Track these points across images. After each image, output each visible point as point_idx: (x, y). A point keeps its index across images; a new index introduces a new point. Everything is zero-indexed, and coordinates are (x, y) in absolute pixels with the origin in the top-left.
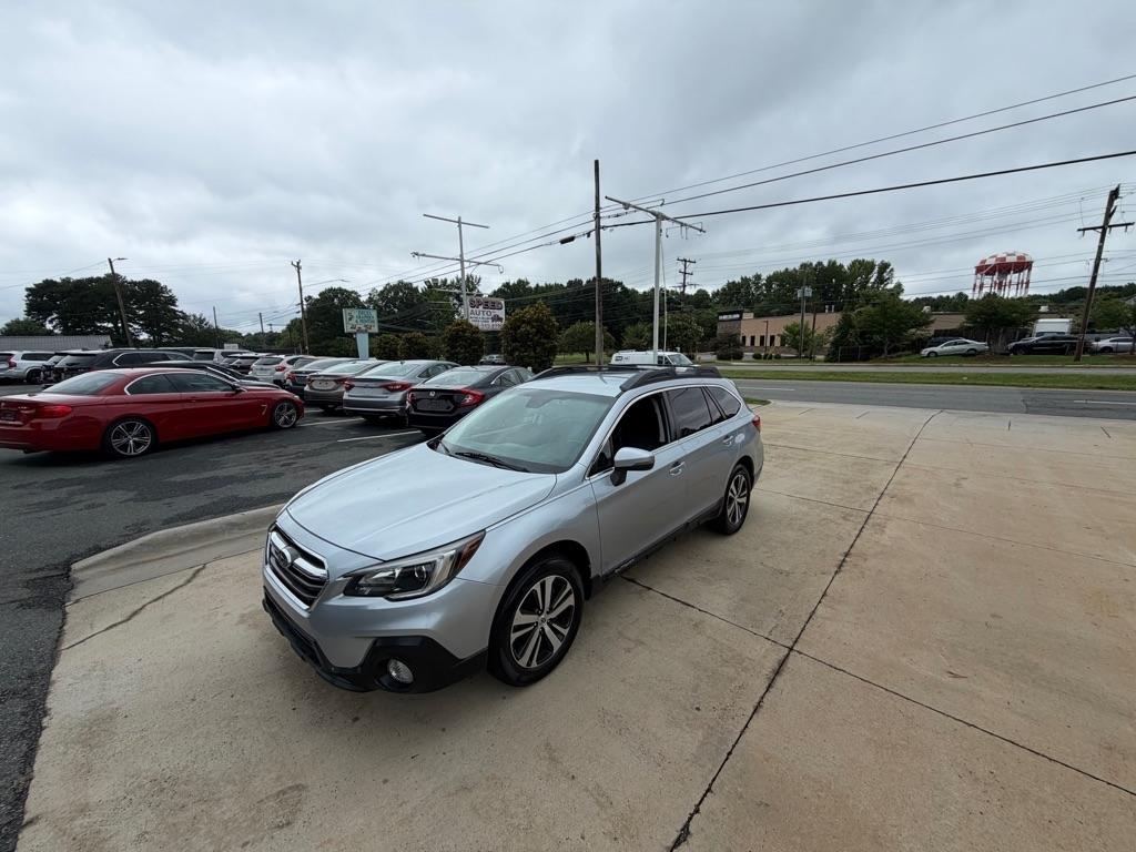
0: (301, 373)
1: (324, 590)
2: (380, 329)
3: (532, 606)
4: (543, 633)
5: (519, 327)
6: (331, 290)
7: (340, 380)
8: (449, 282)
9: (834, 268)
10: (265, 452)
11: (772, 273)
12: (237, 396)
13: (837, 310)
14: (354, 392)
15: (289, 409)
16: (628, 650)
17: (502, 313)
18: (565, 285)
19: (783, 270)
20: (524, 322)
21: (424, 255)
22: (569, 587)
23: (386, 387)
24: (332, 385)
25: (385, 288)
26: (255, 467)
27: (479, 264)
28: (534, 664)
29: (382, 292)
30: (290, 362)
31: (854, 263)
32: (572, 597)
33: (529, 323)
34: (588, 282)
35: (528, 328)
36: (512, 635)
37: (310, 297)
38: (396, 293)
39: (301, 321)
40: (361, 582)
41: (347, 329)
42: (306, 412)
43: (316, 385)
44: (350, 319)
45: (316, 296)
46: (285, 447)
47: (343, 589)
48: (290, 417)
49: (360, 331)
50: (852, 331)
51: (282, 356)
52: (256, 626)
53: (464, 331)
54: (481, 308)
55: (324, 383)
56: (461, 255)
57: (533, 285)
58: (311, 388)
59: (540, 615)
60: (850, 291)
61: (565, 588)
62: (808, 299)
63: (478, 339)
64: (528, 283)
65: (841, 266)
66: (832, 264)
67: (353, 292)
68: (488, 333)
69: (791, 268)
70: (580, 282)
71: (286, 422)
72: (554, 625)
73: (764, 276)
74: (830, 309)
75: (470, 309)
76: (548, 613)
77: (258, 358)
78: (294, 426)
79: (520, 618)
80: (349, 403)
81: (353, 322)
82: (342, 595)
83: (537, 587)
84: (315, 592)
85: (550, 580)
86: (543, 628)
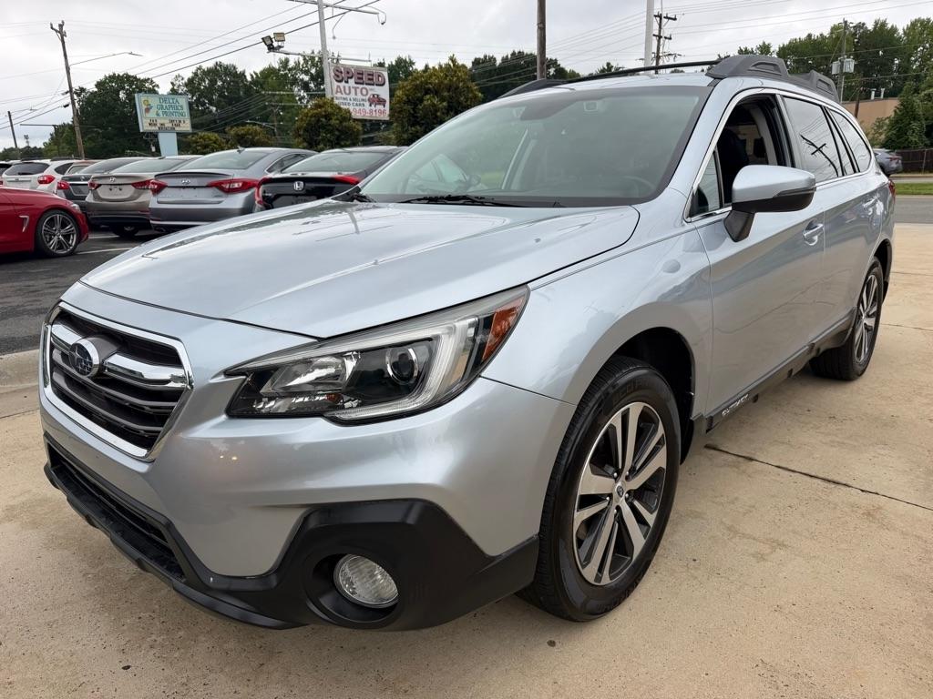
0: (78, 179)
1: (183, 409)
2: (194, 126)
3: (606, 460)
4: (620, 518)
5: (421, 101)
6: (113, 78)
7: (141, 185)
8: (291, 64)
9: (882, 34)
10: (31, 283)
11: (786, 43)
13: (888, 95)
14: (167, 195)
15: (63, 225)
16: (761, 557)
17: (384, 92)
18: (469, 65)
19: (804, 36)
20: (427, 91)
22: (661, 431)
23: (218, 186)
24: (128, 192)
25: (196, 74)
26: (16, 301)
28: (606, 580)
29: (191, 81)
30: (60, 170)
31: (914, 24)
32: (663, 453)
33: (437, 93)
34: (505, 60)
35: (436, 101)
36: (576, 514)
37: (82, 90)
38: (213, 82)
39: (71, 127)
40: (266, 389)
41: (144, 126)
42: (90, 238)
43: (103, 193)
44: (148, 110)
45: (91, 87)
46: (62, 276)
47: (225, 405)
48: (67, 237)
49: (163, 128)
50: (915, 125)
51: (47, 161)
52: (35, 524)
53: (328, 116)
54: (352, 82)
55: (116, 190)
57: (419, 66)
58: (96, 197)
59: (616, 479)
60: (904, 68)
61: (656, 430)
62: (848, 76)
63: (350, 128)
64: (412, 63)
65: (894, 30)
66: (881, 27)
67: (146, 80)
68: (363, 122)
69: (816, 34)
70: (493, 59)
71: (60, 245)
72: (636, 503)
73: (775, 48)
74: (877, 95)
75: (336, 84)
76: (627, 478)
77: (8, 166)
78: (72, 254)
79: (589, 482)
80: (160, 214)
81: (152, 114)
82: (224, 417)
83: (616, 420)
84: (161, 418)
85: (635, 409)
86: (618, 508)
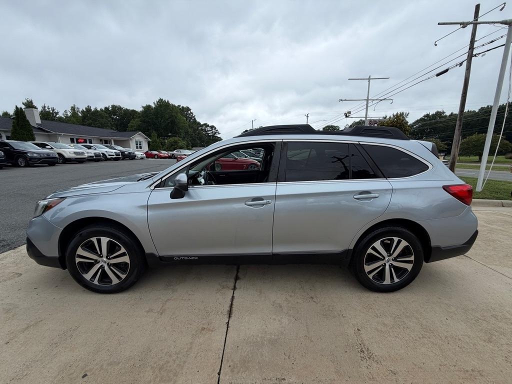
12: (236, 161)
21: (345, 100)
27: (381, 100)
28: (96, 283)
32: (126, 257)
36: (76, 258)
56: (368, 97)
59: (101, 257)
79: (82, 252)
83: (94, 240)
86: (103, 265)
